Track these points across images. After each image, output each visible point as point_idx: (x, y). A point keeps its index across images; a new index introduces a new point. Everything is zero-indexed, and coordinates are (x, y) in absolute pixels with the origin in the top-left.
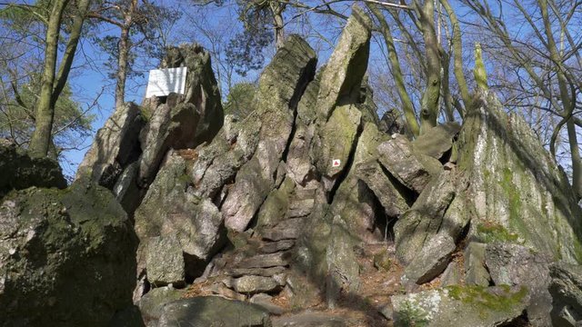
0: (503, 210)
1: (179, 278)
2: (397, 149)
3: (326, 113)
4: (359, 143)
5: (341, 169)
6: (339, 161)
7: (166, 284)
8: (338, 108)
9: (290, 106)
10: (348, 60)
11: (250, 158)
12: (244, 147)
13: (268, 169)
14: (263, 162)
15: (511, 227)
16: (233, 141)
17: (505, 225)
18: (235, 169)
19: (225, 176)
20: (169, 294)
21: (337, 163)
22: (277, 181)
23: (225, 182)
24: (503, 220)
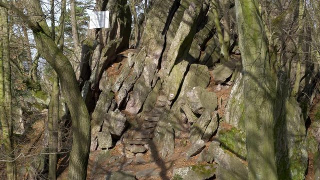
0: (236, 120)
1: (110, 146)
2: (194, 95)
3: (168, 73)
4: (185, 81)
5: (174, 98)
6: (173, 95)
7: (105, 149)
8: (175, 66)
9: (163, 34)
10: (179, 46)
11: (140, 75)
12: (137, 71)
13: (148, 81)
14: (146, 77)
15: (239, 126)
16: (133, 66)
17: (236, 126)
18: (133, 84)
19: (128, 89)
20: (108, 152)
21: (172, 96)
22: (153, 85)
23: (129, 91)
24: (236, 124)
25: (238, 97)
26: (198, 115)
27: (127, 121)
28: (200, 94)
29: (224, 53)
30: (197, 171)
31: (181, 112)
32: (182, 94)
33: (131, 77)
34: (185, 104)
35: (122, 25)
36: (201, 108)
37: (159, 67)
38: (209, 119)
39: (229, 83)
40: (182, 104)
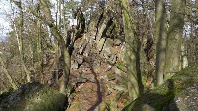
0: (123, 58)
1: (78, 68)
2: (108, 50)
3: (98, 42)
8: (101, 39)
9: (96, 28)
10: (102, 32)
12: (87, 41)
14: (91, 43)
16: (86, 39)
18: (86, 46)
19: (84, 47)
20: (77, 70)
21: (100, 50)
22: (93, 46)
24: (123, 60)
25: (124, 50)
26: (109, 57)
27: (83, 59)
28: (110, 49)
29: (119, 34)
30: (109, 77)
31: (103, 56)
32: (103, 49)
33: (85, 43)
35: (82, 24)
36: (110, 54)
37: (95, 39)
38: (113, 58)
39: (120, 45)
40: (104, 53)
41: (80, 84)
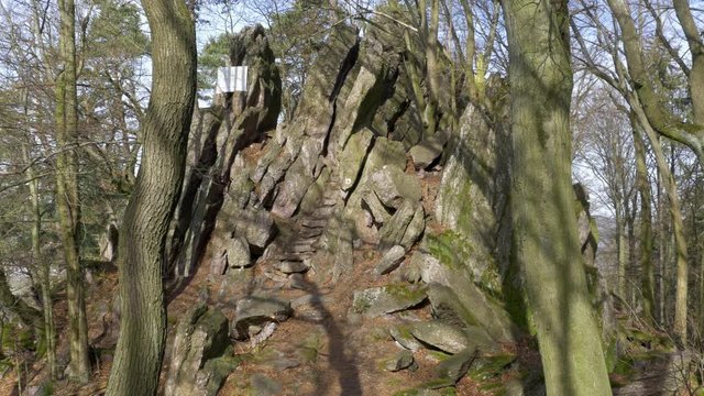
0: (453, 218)
1: (247, 263)
2: (385, 178)
3: (342, 145)
4: (368, 160)
5: (351, 186)
6: (350, 180)
7: (239, 267)
8: (353, 136)
9: (331, 100)
11: (295, 158)
12: (291, 151)
13: (309, 166)
14: (305, 162)
15: (458, 229)
16: (284, 144)
17: (453, 228)
18: (285, 171)
19: (277, 178)
20: (242, 273)
21: (349, 182)
22: (316, 174)
23: (278, 182)
24: (453, 224)
25: (455, 183)
26: (392, 211)
27: (274, 224)
28: (395, 176)
29: (429, 119)
30: (395, 294)
31: (363, 208)
32: (364, 179)
33: (281, 160)
34: (369, 192)
35: (267, 91)
36: (397, 198)
38: (411, 213)
39: (437, 167)
40: (366, 193)
41: (257, 329)
